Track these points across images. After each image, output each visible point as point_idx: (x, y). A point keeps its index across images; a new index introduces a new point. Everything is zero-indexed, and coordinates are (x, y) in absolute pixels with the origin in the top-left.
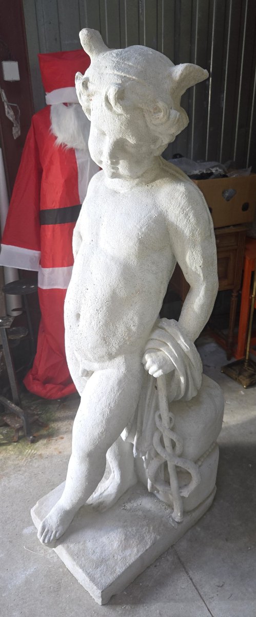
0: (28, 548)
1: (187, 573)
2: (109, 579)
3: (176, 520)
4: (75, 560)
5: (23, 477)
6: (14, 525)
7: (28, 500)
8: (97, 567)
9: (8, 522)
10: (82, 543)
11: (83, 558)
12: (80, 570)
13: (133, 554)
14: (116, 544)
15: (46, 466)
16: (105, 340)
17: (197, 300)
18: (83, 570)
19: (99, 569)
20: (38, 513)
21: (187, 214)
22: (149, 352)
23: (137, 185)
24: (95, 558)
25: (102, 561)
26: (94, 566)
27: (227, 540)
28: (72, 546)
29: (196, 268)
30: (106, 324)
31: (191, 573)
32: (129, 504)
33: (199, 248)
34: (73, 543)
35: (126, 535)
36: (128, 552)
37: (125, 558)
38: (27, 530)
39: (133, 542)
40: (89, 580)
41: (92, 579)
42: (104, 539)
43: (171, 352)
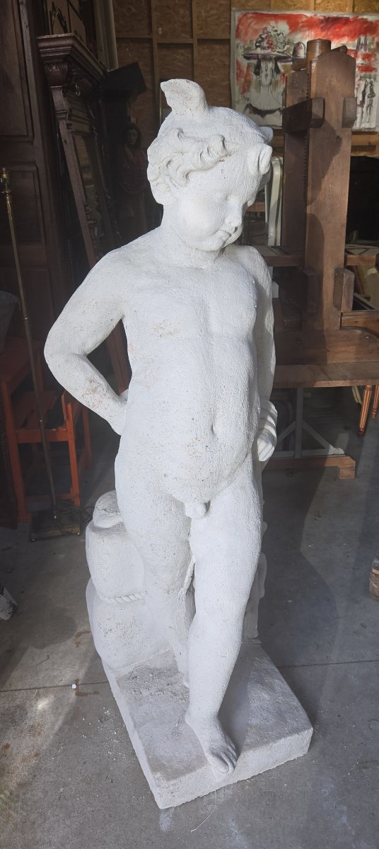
0: (196, 826)
2: (302, 715)
3: (256, 636)
4: (267, 743)
5: (52, 819)
6: (144, 842)
7: (107, 816)
8: (286, 722)
10: (249, 729)
11: (270, 733)
12: (283, 740)
13: (280, 684)
14: (266, 696)
17: (272, 361)
18: (284, 737)
19: (288, 721)
21: (267, 275)
23: (219, 255)
24: (274, 720)
25: (280, 715)
26: (281, 728)
28: (248, 741)
31: (296, 664)
33: (271, 308)
34: (245, 738)
35: (258, 682)
36: (278, 688)
37: (284, 694)
38: (165, 824)
39: (268, 680)
40: (297, 735)
41: (297, 731)
42: (254, 704)
43: (271, 424)
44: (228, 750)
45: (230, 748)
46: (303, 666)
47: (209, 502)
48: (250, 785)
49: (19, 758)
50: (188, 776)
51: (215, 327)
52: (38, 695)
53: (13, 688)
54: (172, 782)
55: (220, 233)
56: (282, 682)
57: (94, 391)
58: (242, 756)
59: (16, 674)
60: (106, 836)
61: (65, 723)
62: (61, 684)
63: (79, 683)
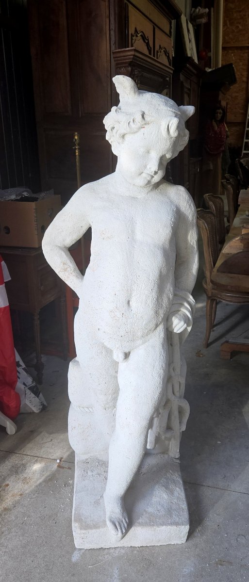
0: (93, 565)
1: (202, 485)
2: (185, 515)
3: (177, 457)
4: (153, 525)
5: (13, 533)
6: (59, 564)
8: (171, 516)
9: (51, 567)
10: (144, 513)
11: (157, 520)
12: (164, 527)
13: (179, 492)
14: (165, 496)
15: (23, 511)
16: (157, 313)
17: (194, 266)
18: (166, 525)
19: (174, 516)
20: (86, 527)
21: (190, 206)
22: (174, 315)
23: (151, 190)
24: (164, 513)
25: (169, 512)
26: (167, 517)
27: (199, 455)
28: (140, 520)
29: (193, 243)
30: (157, 300)
31: (204, 484)
32: (143, 469)
33: (195, 228)
34: (139, 519)
35: (163, 486)
36: (176, 494)
37: (178, 498)
38: (75, 557)
39: (171, 486)
40: (175, 527)
41: (177, 524)
42: (155, 499)
43: (187, 309)
44: (122, 521)
45: (124, 520)
46: (209, 487)
47: (129, 353)
48: (138, 551)
49: (11, 494)
50: (94, 531)
51: (139, 236)
52: (36, 461)
53: (24, 453)
54: (83, 531)
55: (144, 175)
56: (182, 491)
57: (65, 270)
58: (133, 529)
59: (30, 445)
60: (39, 553)
61: (44, 481)
62: (52, 458)
63: (63, 460)
